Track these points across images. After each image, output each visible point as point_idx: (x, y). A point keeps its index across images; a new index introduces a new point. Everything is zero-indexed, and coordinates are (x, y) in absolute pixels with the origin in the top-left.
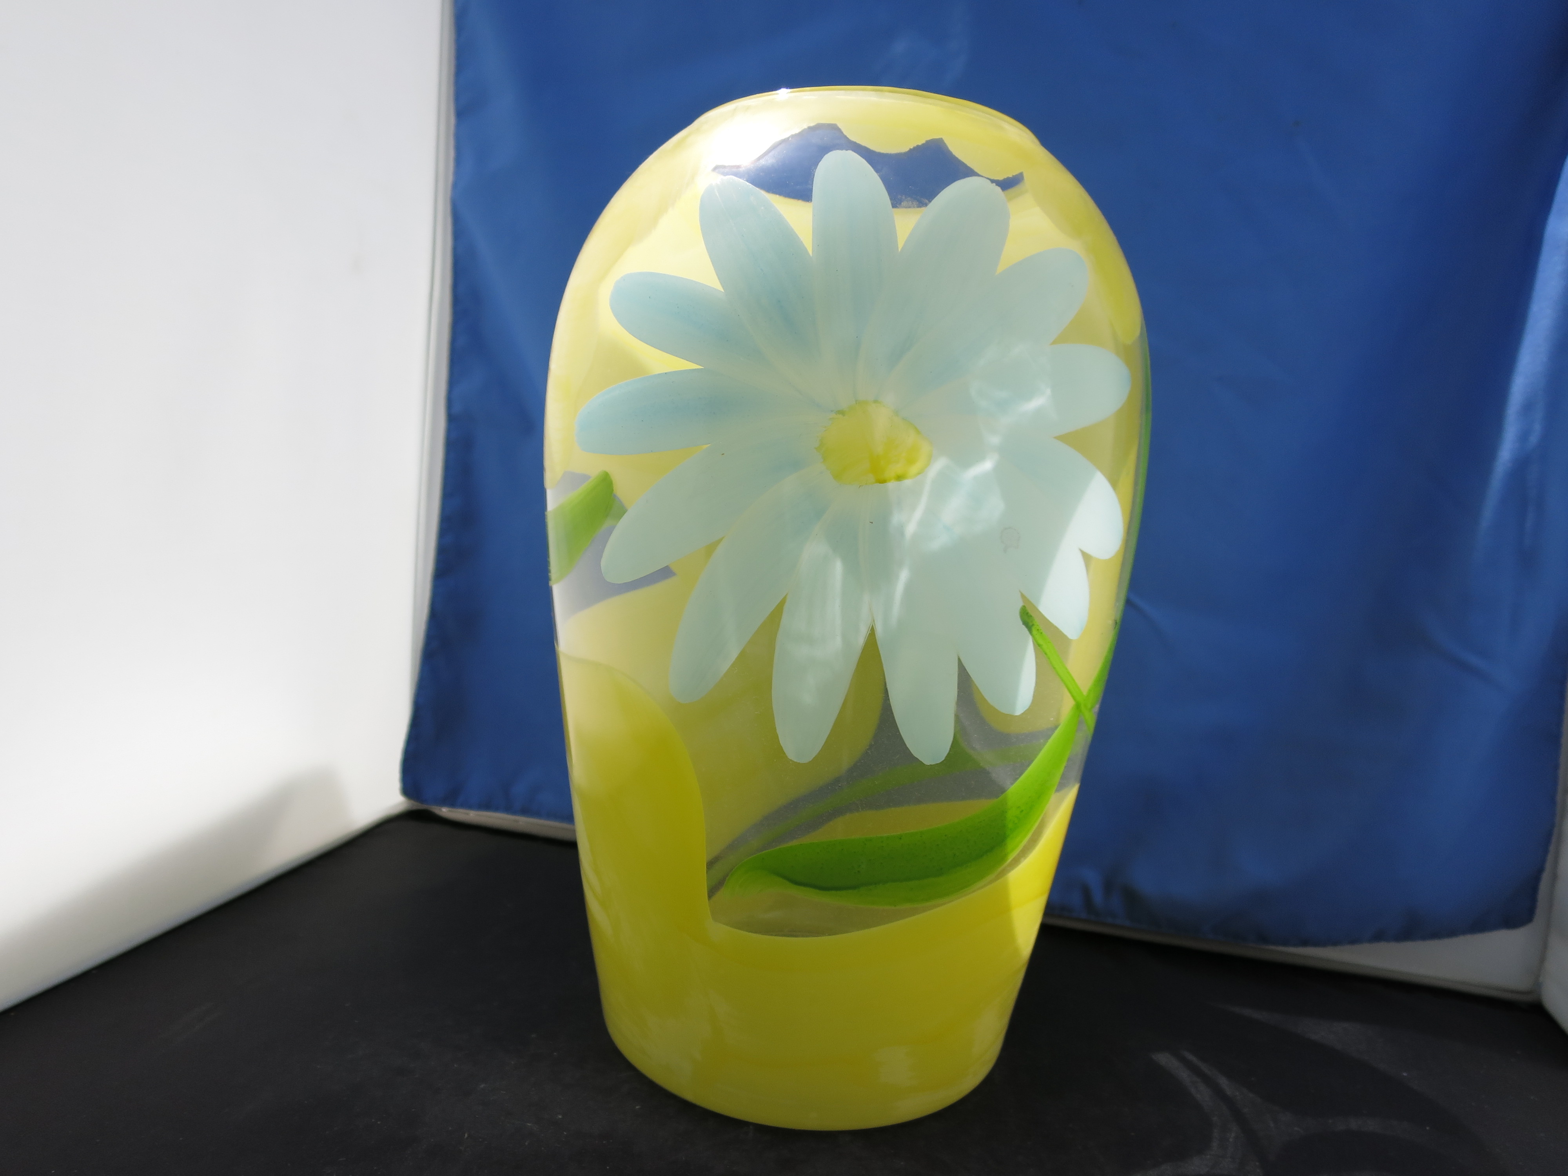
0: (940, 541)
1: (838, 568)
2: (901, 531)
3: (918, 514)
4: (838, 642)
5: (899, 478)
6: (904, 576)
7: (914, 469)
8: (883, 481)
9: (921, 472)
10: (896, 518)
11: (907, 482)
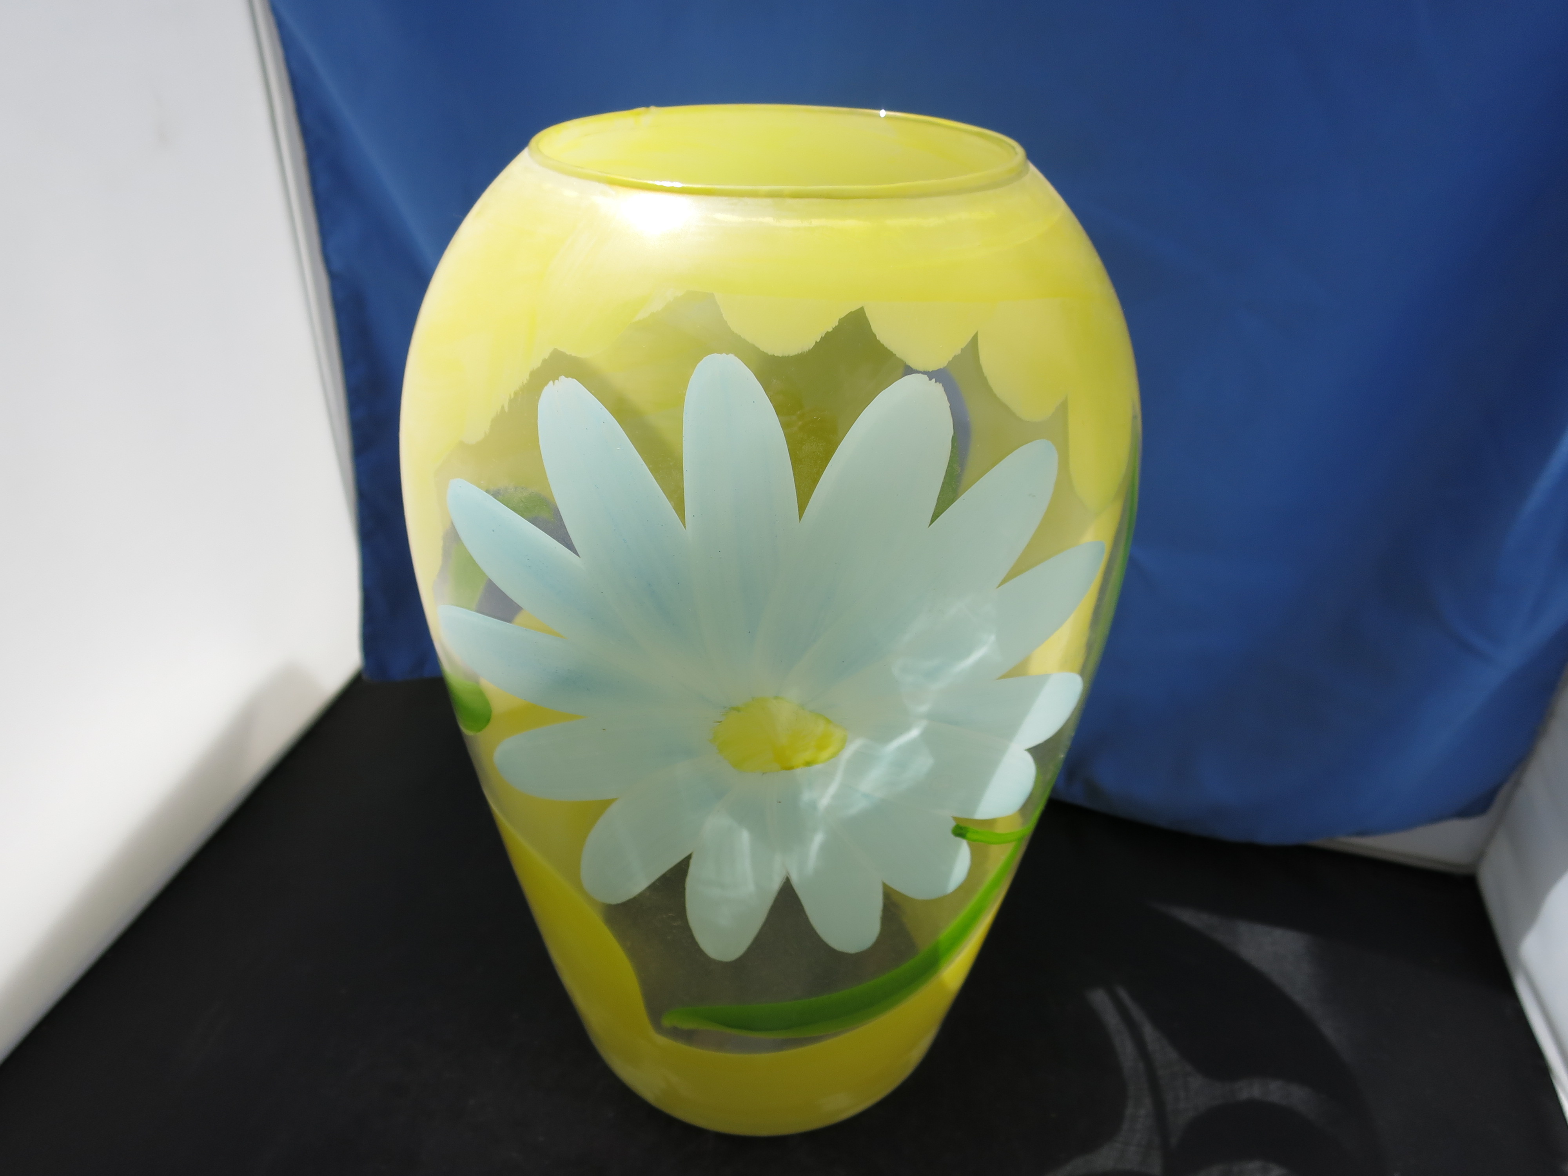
0: (859, 805)
1: (745, 837)
2: (813, 805)
3: (832, 789)
4: (751, 888)
5: (808, 764)
6: (818, 839)
7: (825, 754)
8: (790, 768)
9: (835, 755)
10: (806, 796)
11: (817, 767)
